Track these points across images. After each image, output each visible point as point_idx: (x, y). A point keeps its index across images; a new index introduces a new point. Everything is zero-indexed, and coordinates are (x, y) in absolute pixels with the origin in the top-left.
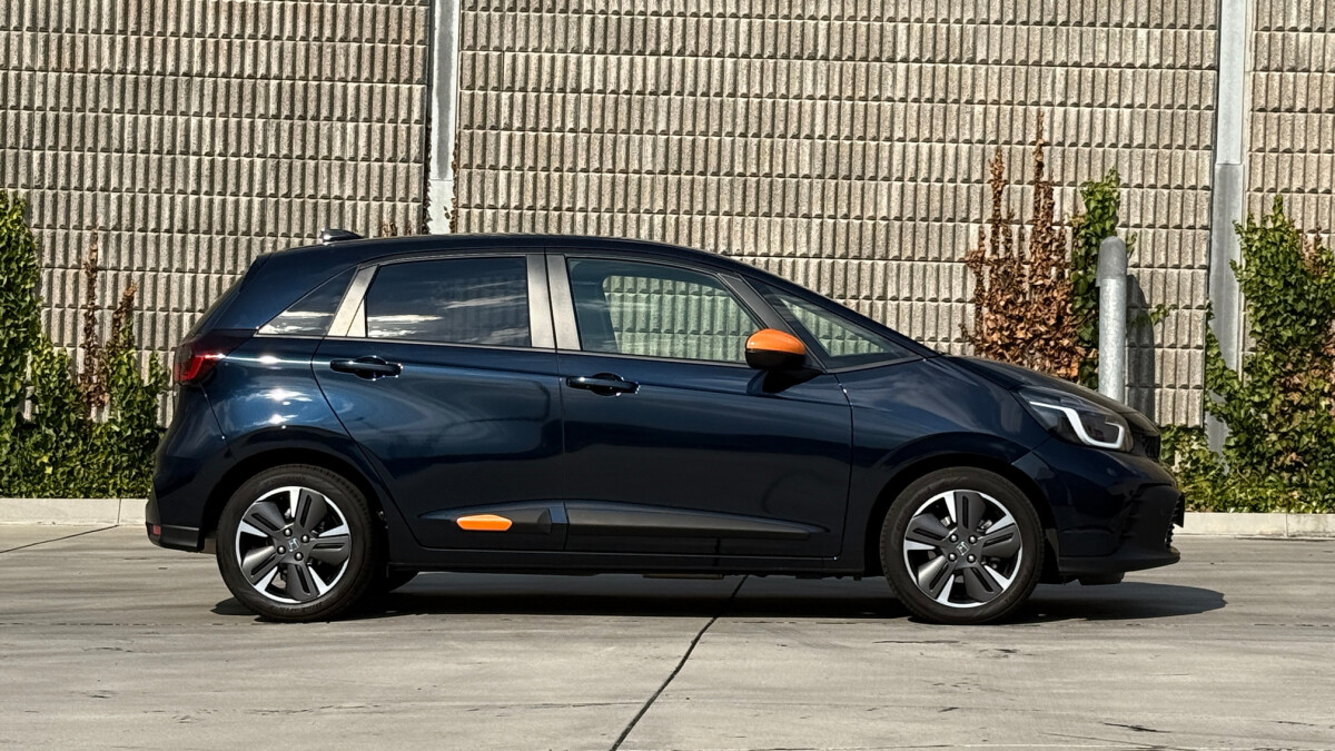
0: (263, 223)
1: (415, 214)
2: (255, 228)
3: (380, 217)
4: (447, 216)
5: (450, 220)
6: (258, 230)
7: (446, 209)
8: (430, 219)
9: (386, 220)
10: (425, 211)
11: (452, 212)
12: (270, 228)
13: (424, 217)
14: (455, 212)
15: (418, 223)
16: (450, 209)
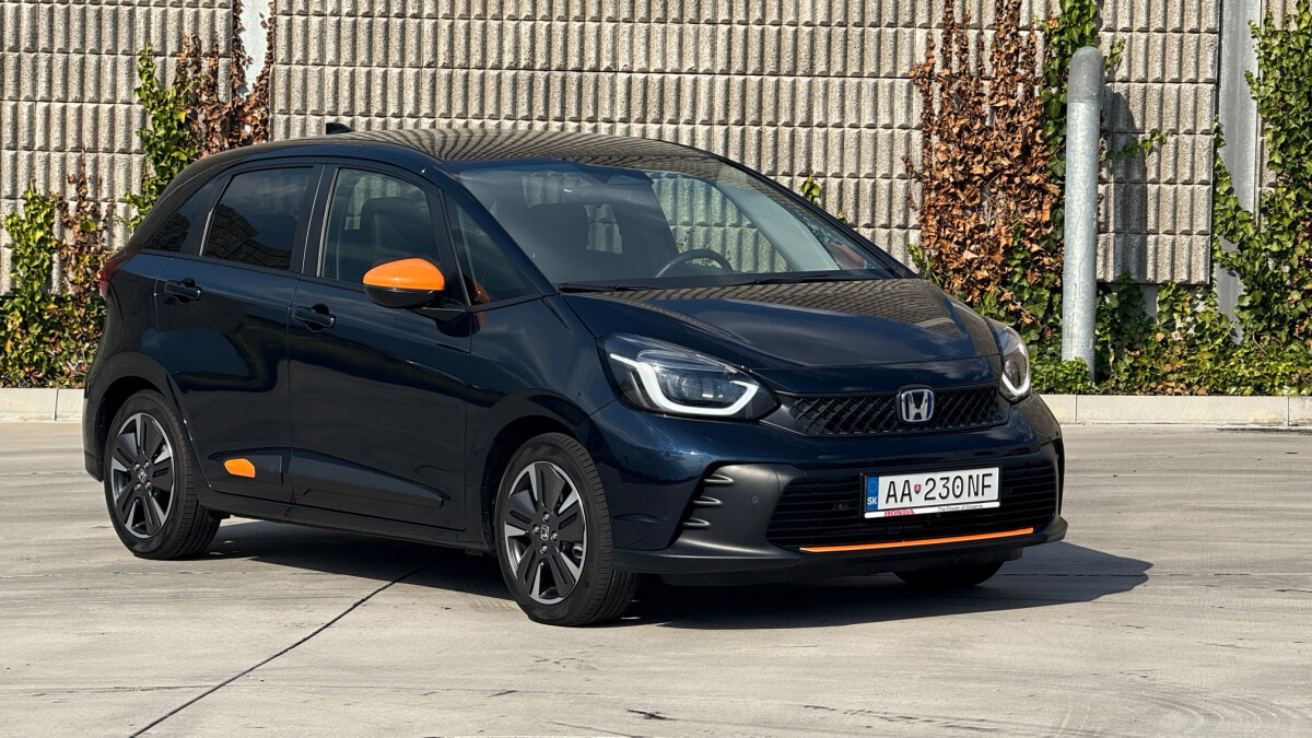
0: (34, 37)
1: (223, 24)
2: (25, 43)
3: (180, 27)
4: (263, 23)
5: (267, 30)
6: (28, 44)
7: (262, 16)
8: (242, 29)
9: (188, 31)
10: (236, 19)
11: (270, 20)
12: (43, 42)
13: (235, 27)
14: (273, 21)
15: (227, 36)
16: (267, 16)
